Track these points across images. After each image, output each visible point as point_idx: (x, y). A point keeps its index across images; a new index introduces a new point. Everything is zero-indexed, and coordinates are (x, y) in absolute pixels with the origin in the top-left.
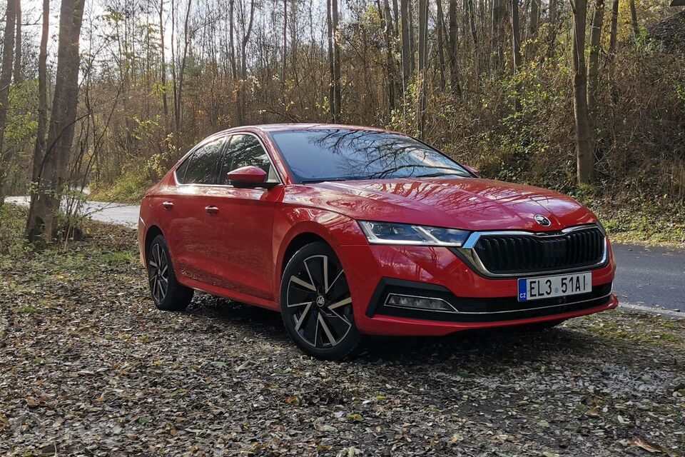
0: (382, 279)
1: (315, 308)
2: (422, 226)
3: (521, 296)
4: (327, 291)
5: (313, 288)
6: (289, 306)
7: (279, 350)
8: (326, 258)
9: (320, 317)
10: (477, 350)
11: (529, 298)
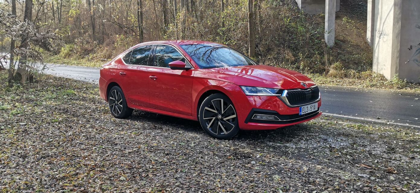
0: (253, 108)
1: (217, 120)
2: (265, 88)
3: (300, 113)
4: (223, 112)
5: (216, 112)
6: (204, 119)
7: (198, 136)
8: (222, 100)
9: (219, 123)
10: (273, 132)
11: (302, 114)
